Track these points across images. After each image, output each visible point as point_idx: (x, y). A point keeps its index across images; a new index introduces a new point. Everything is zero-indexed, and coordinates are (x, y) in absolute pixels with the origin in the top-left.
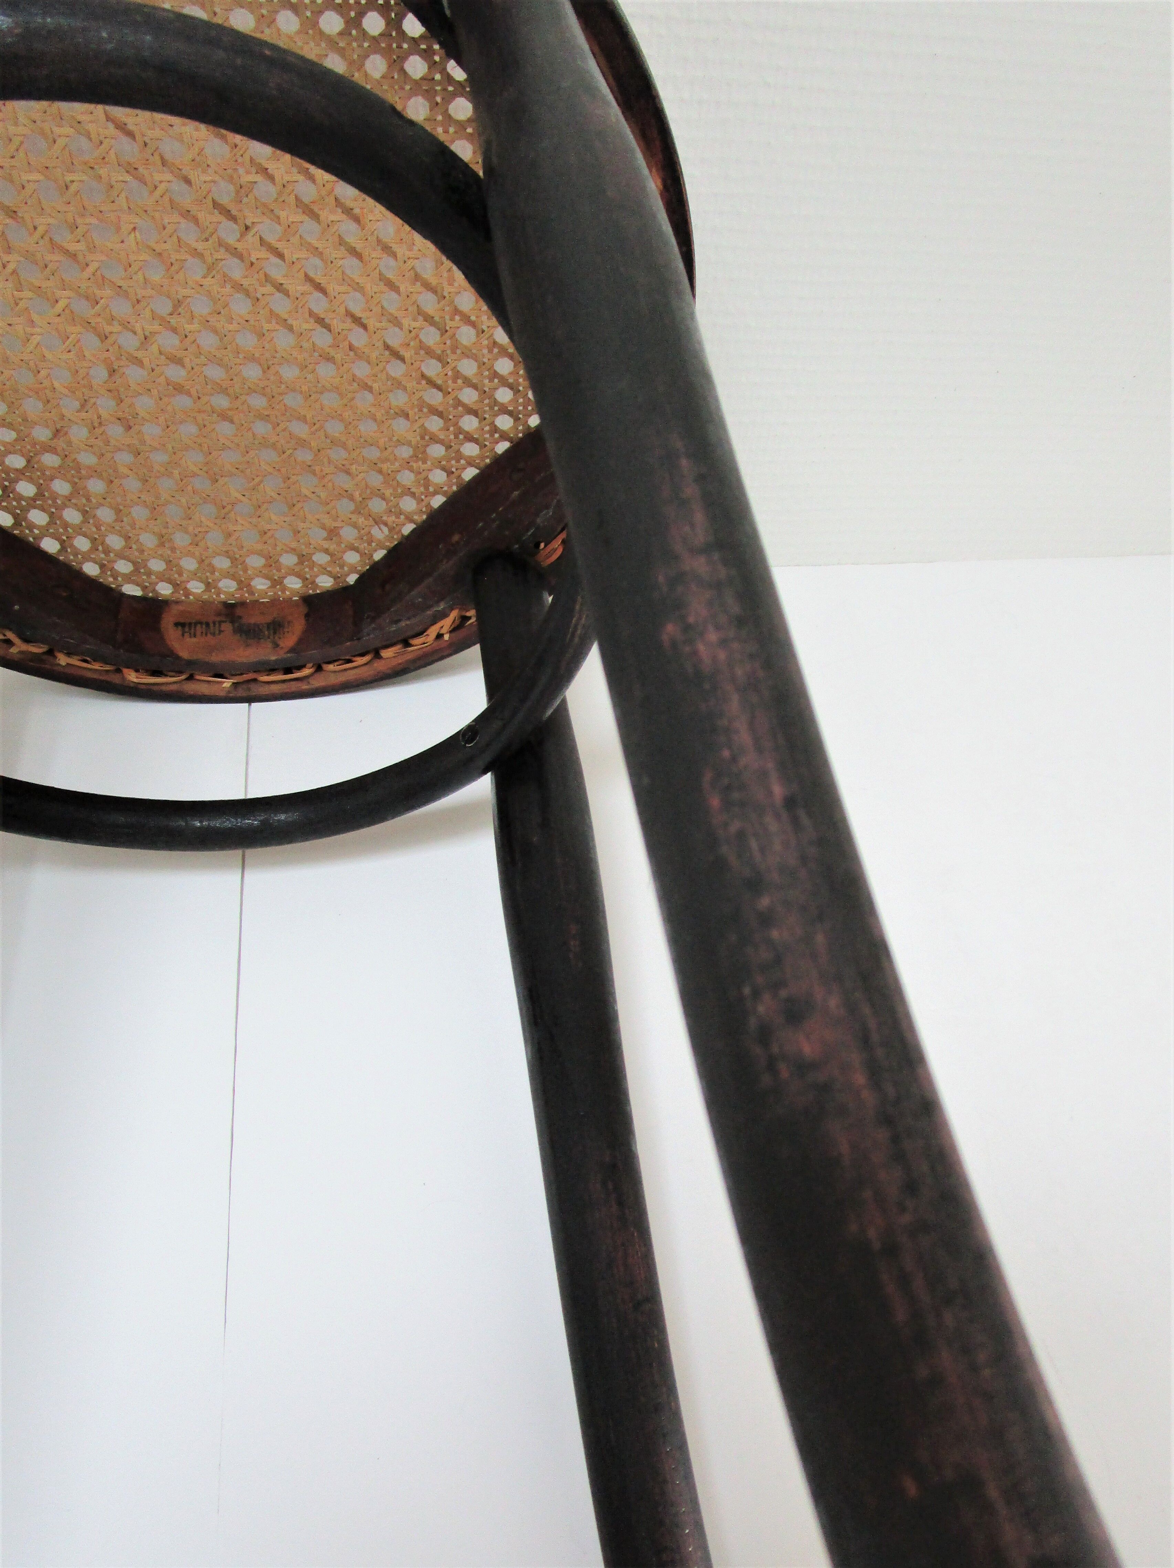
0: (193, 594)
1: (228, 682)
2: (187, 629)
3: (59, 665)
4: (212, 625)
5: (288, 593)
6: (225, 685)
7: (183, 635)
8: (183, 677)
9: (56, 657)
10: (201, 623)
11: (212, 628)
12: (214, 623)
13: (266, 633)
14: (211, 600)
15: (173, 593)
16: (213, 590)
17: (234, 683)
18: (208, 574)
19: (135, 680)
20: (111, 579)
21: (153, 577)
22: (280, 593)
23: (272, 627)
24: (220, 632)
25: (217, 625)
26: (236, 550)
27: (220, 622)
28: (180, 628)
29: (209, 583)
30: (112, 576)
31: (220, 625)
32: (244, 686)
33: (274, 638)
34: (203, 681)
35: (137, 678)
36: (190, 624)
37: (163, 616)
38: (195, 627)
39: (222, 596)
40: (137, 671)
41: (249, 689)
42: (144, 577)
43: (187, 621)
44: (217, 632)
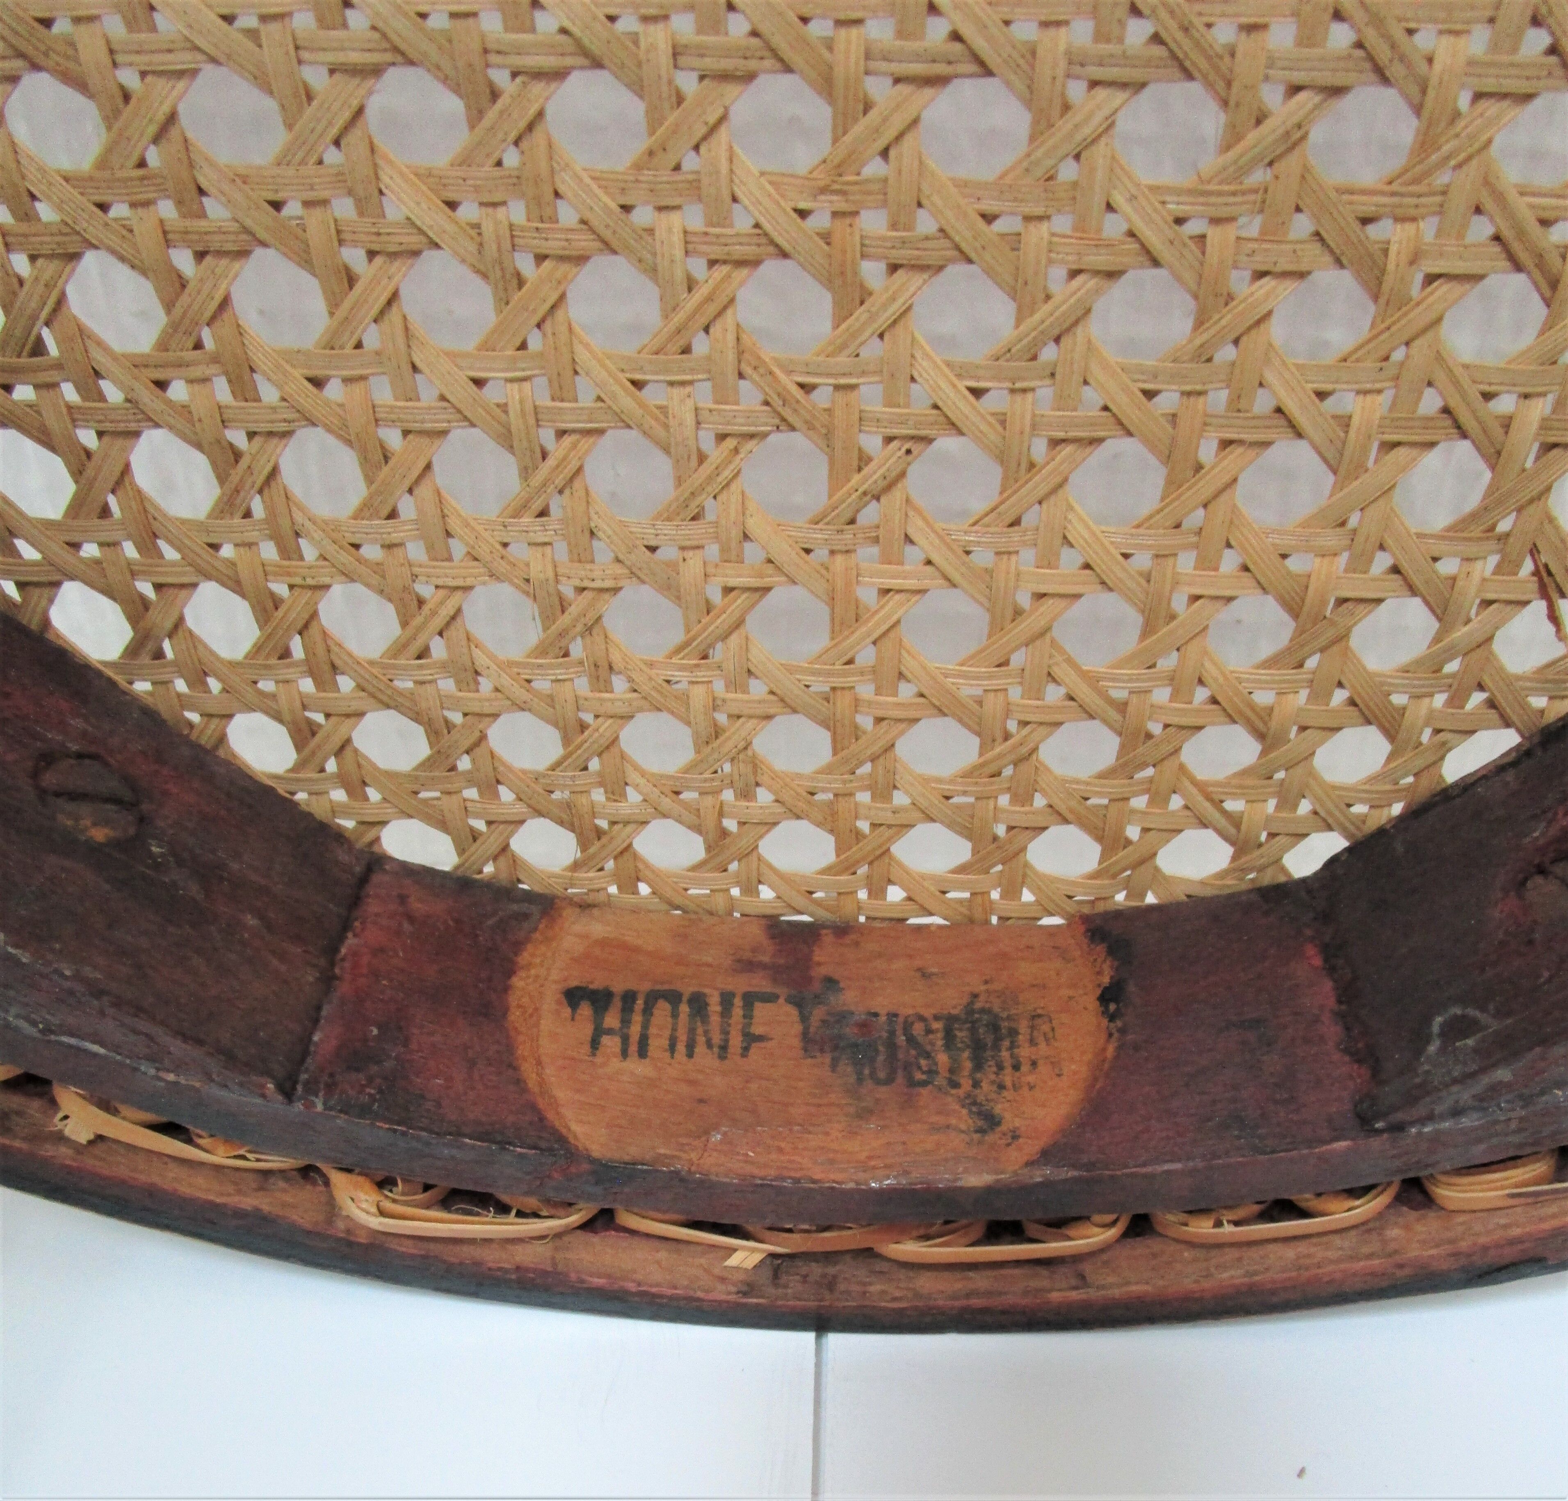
0: (656, 878)
1: (753, 1250)
2: (612, 1020)
3: (60, 1138)
4: (714, 1006)
5: (1027, 896)
6: (734, 1261)
7: (595, 1044)
8: (575, 1219)
9: (53, 1104)
10: (674, 998)
11: (715, 1019)
12: (727, 1000)
13: (943, 1058)
14: (720, 903)
15: (576, 866)
16: (734, 867)
17: (773, 1256)
18: (728, 795)
19: (376, 1223)
20: (339, 795)
21: (506, 794)
22: (995, 895)
23: (962, 1034)
24: (751, 1039)
25: (738, 1011)
26: (866, 691)
27: (749, 999)
28: (585, 1010)
29: (724, 833)
30: (343, 780)
31: (748, 1016)
32: (816, 1270)
33: (976, 1084)
34: (648, 1236)
35: (382, 1213)
36: (629, 998)
37: (524, 958)
38: (648, 1011)
39: (766, 893)
40: (384, 1183)
41: (831, 1286)
42: (471, 793)
43: (618, 987)
44: (736, 1041)
